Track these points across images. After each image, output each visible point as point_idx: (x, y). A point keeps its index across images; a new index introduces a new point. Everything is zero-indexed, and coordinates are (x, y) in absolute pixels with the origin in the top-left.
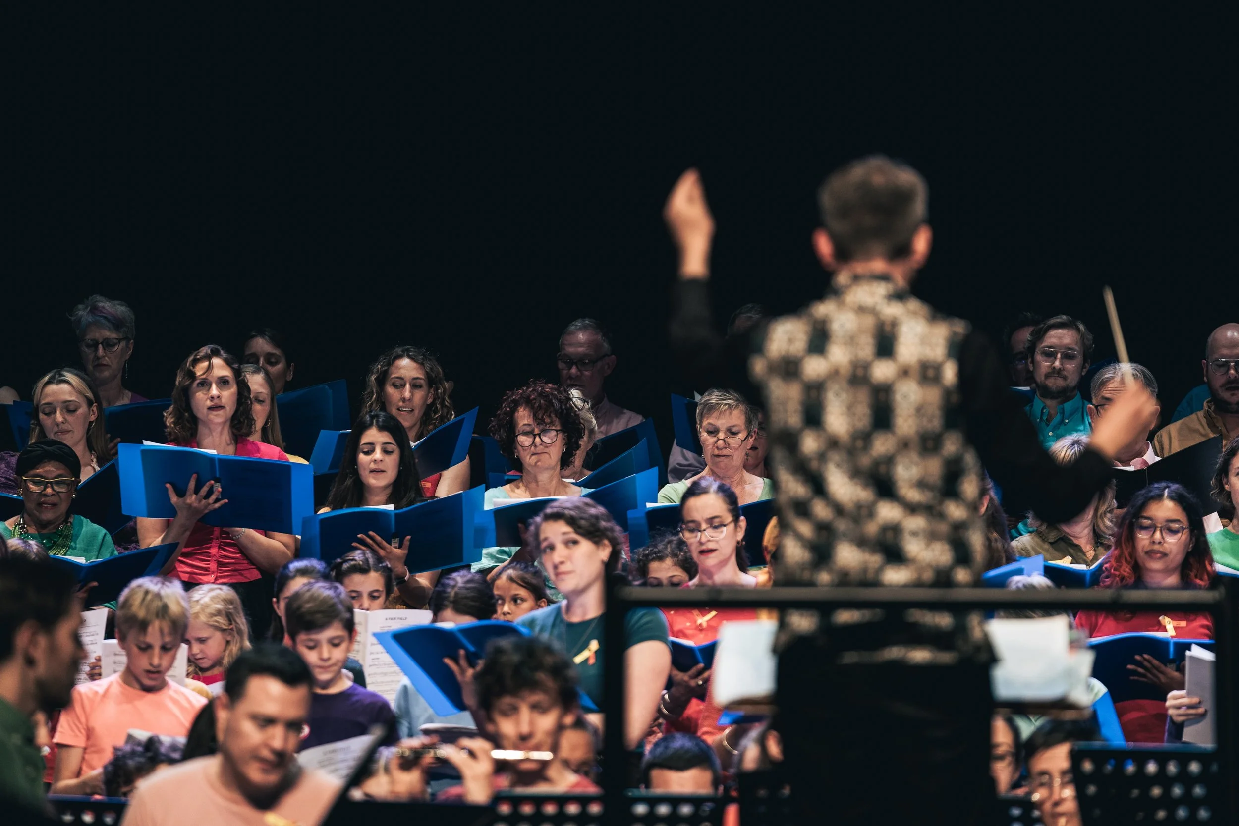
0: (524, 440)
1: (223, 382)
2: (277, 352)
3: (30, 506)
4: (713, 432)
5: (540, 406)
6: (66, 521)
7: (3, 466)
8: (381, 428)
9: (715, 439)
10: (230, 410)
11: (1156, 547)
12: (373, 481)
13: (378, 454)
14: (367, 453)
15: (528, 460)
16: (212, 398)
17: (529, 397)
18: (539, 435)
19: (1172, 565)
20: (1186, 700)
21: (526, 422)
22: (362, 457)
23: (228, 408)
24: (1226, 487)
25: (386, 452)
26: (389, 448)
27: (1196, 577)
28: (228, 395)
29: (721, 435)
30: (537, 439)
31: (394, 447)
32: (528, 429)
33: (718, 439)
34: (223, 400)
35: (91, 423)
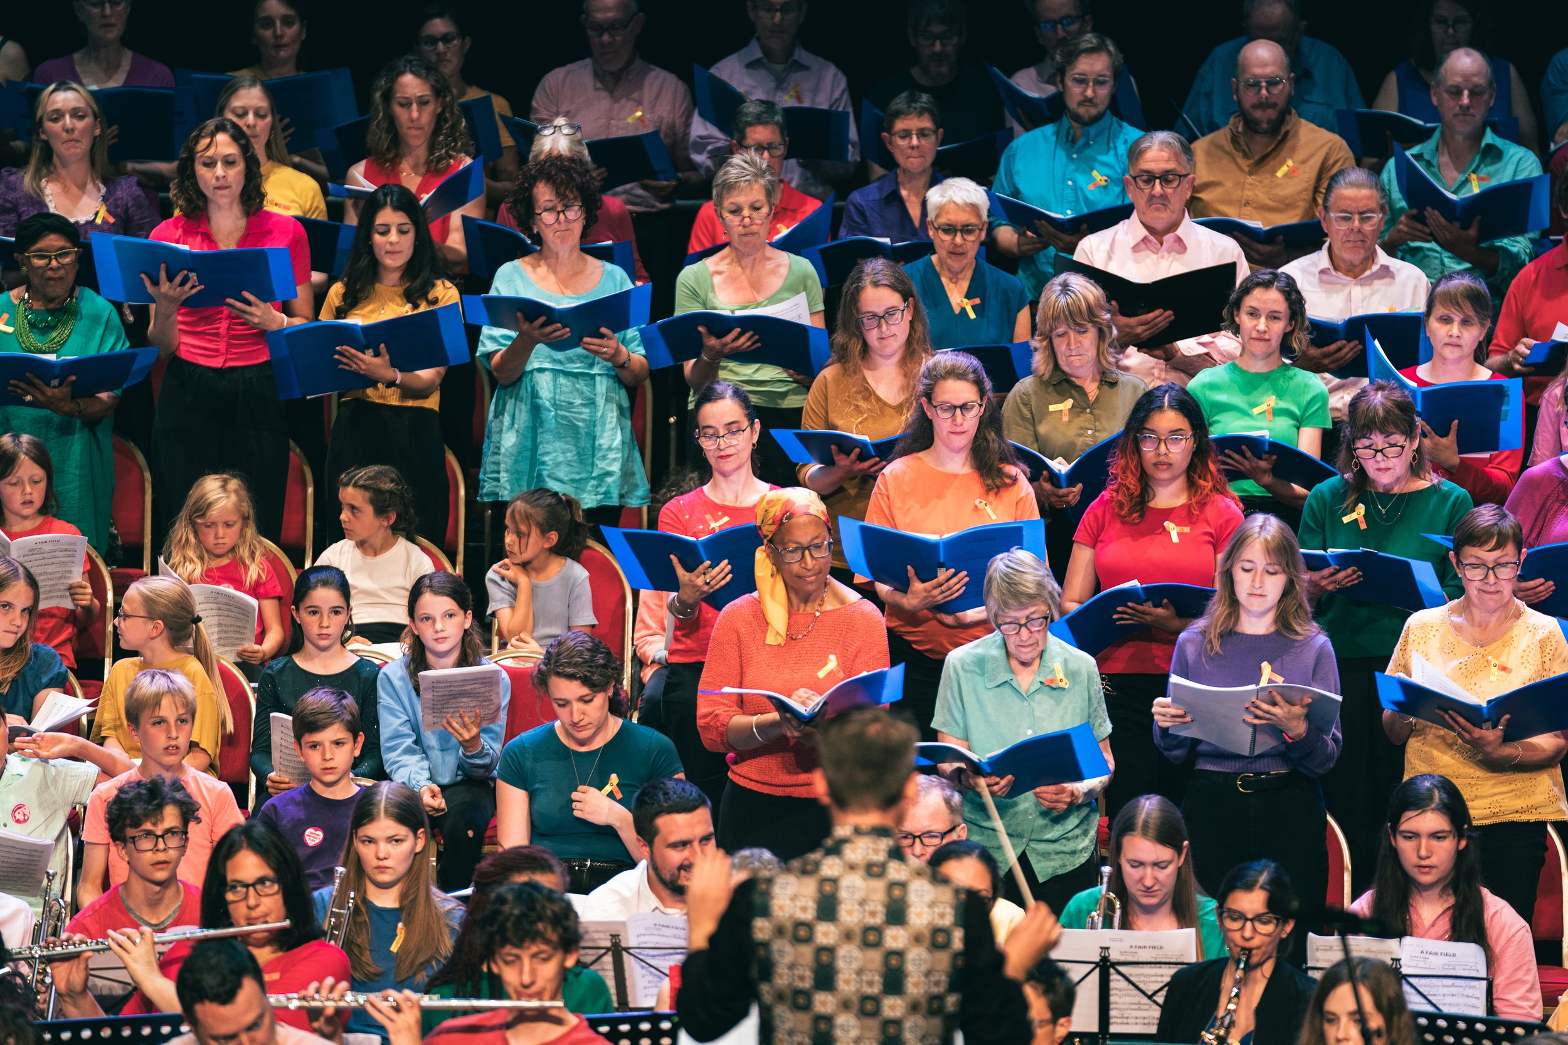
0: (548, 218)
1: (228, 162)
2: (291, 12)
3: (35, 281)
4: (737, 211)
5: (562, 183)
6: (71, 296)
7: (2, 186)
8: (396, 208)
9: (739, 218)
10: (237, 188)
11: (1162, 458)
12: (389, 261)
13: (393, 236)
14: (383, 234)
15: (549, 236)
16: (217, 178)
17: (549, 173)
18: (563, 211)
19: (1177, 472)
20: (1172, 711)
21: (547, 198)
22: (377, 238)
23: (234, 187)
24: (1237, 319)
25: (401, 232)
26: (405, 228)
27: (1200, 478)
28: (235, 175)
29: (746, 212)
30: (562, 216)
31: (410, 227)
32: (550, 205)
33: (744, 218)
34: (229, 179)
35: (95, 138)
